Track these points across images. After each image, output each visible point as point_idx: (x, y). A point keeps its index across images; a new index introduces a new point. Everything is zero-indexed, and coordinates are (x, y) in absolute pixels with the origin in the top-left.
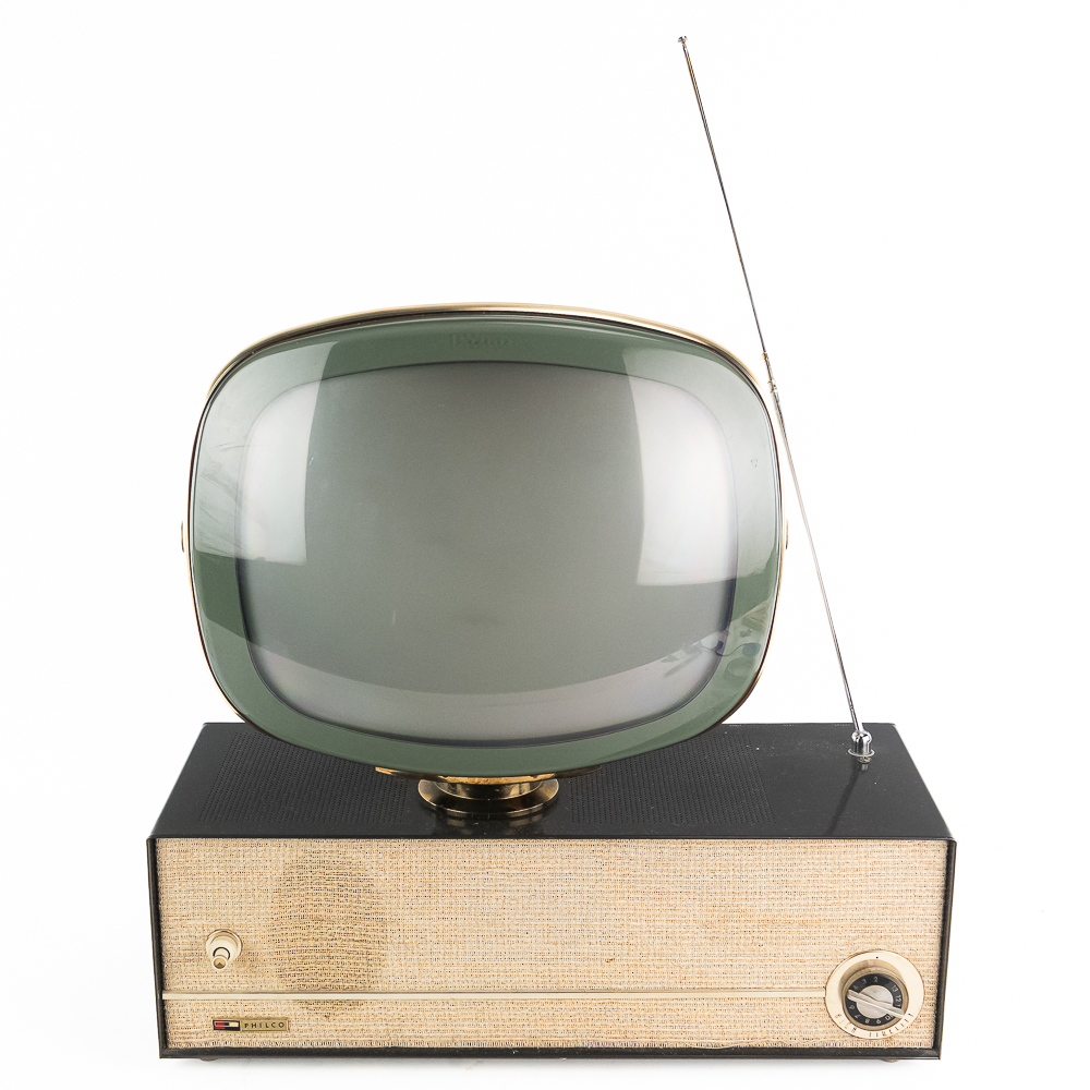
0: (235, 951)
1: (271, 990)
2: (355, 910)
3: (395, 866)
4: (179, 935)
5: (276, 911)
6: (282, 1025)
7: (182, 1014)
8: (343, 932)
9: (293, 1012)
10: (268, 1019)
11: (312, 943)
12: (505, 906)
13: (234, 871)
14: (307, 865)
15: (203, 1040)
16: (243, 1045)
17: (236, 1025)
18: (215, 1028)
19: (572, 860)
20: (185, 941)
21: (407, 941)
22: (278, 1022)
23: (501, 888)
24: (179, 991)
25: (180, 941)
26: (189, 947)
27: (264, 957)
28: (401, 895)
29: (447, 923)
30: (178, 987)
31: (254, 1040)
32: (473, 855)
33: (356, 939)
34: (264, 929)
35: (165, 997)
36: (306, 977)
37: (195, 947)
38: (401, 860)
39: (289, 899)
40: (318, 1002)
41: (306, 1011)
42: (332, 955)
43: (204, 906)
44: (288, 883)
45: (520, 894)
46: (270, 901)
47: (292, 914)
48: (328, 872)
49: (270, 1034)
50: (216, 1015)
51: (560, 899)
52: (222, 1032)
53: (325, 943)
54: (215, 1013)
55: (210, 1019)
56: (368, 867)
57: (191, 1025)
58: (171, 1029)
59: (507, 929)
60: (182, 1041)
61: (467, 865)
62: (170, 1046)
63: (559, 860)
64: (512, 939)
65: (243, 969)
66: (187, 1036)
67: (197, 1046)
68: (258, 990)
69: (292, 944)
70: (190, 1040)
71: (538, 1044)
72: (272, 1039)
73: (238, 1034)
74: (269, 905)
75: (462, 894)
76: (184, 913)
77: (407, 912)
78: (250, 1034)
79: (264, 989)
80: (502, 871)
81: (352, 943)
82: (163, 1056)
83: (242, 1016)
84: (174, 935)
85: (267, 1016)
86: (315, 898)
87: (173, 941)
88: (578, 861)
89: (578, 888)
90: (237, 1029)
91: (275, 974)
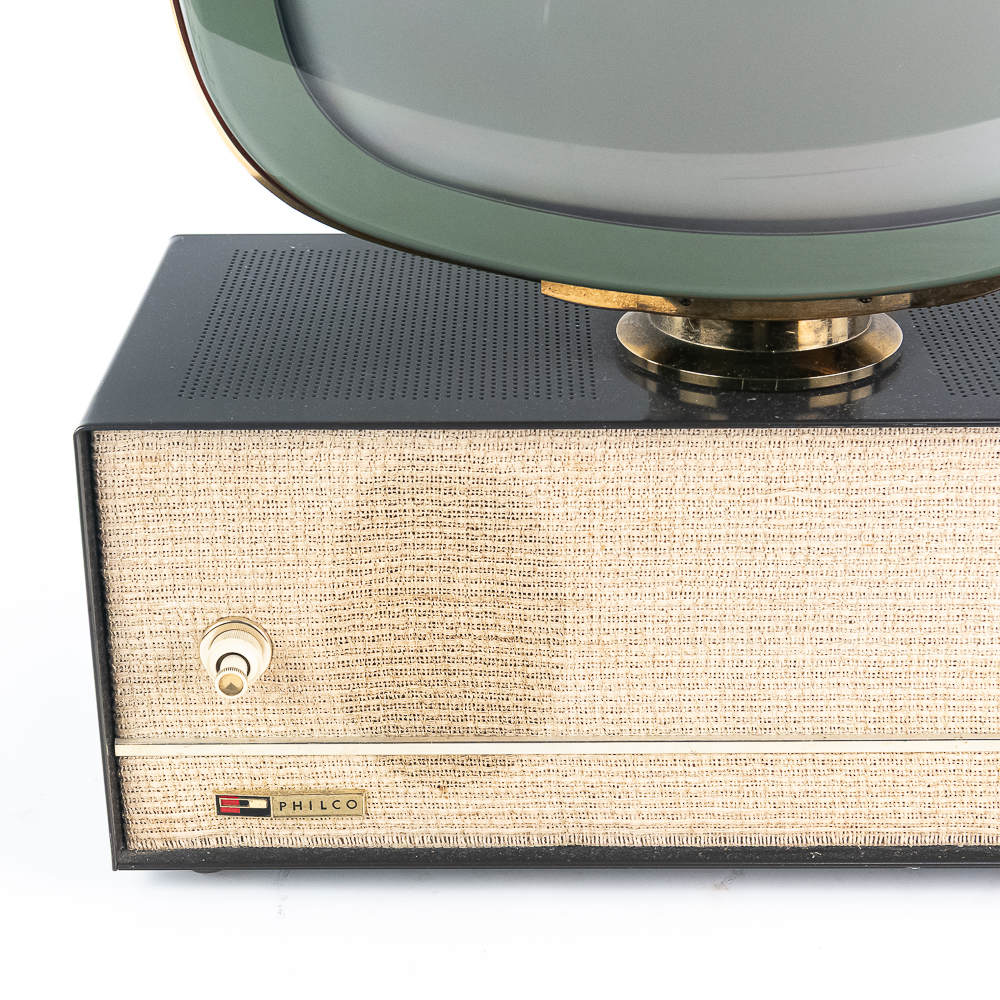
0: (259, 662)
1: (331, 737)
2: (501, 578)
3: (586, 487)
4: (146, 629)
5: (340, 580)
6: (352, 804)
7: (155, 785)
8: (475, 621)
9: (374, 780)
10: (324, 793)
11: (412, 644)
12: (809, 568)
13: (254, 499)
14: (405, 486)
15: (197, 833)
16: (276, 844)
17: (262, 804)
18: (220, 812)
19: (954, 472)
20: (160, 640)
21: (606, 638)
22: (344, 799)
23: (803, 532)
24: (147, 741)
25: (148, 641)
26: (166, 652)
27: (319, 672)
28: (597, 546)
29: (688, 602)
30: (145, 731)
31: (298, 833)
32: (748, 462)
33: (502, 634)
34: (316, 615)
35: (120, 750)
36: (401, 711)
37: (178, 652)
38: (599, 475)
39: (368, 556)
40: (423, 760)
41: (399, 778)
42: (453, 666)
43: (195, 571)
44: (366, 523)
45: (841, 543)
46: (328, 559)
47: (374, 586)
48: (448, 499)
49: (328, 822)
50: (223, 786)
51: (924, 554)
52: (233, 819)
53: (438, 642)
54: (221, 782)
55: (209, 793)
56: (530, 489)
57: (172, 804)
58: (133, 815)
59: (810, 613)
60: (155, 835)
61: (735, 484)
62: (132, 846)
63: (926, 472)
64: (819, 635)
65: (274, 696)
66: (165, 826)
67: (185, 845)
68: (305, 738)
69: (373, 645)
70: (171, 835)
71: (858, 839)
72: (333, 832)
73: (266, 822)
74: (326, 568)
75: (722, 544)
76: (155, 584)
77: (606, 580)
78: (290, 822)
79: (316, 735)
80: (805, 495)
81: (493, 643)
82: (119, 865)
83: (273, 788)
84: (137, 629)
85: (323, 787)
86: (419, 553)
87: (133, 641)
88: (966, 473)
89: (961, 530)
90: (264, 813)
91: (338, 705)
